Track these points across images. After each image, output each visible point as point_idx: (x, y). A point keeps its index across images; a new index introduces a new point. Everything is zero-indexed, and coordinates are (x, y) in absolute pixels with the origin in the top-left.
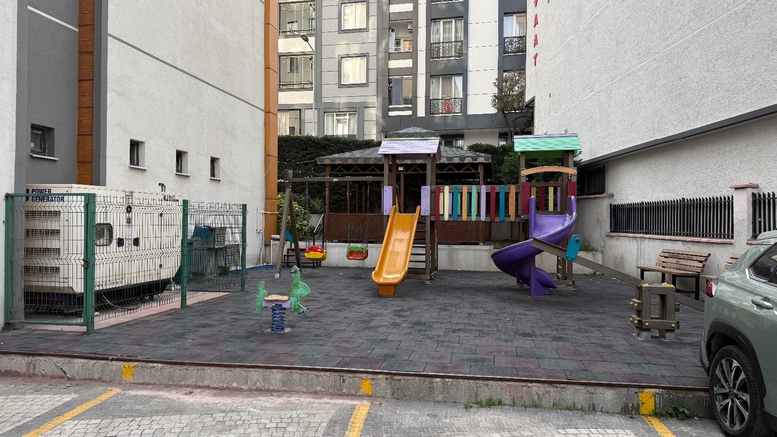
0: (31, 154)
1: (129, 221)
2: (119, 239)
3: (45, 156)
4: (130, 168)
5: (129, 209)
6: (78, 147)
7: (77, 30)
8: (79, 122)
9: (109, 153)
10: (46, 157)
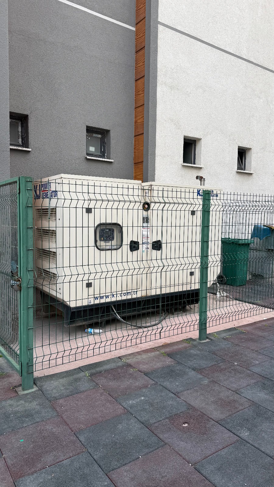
0: (86, 156)
1: (146, 220)
2: (132, 242)
3: (105, 158)
4: (183, 166)
5: (146, 206)
6: (135, 148)
7: (134, 29)
8: (136, 122)
9: (159, 151)
10: (106, 160)
